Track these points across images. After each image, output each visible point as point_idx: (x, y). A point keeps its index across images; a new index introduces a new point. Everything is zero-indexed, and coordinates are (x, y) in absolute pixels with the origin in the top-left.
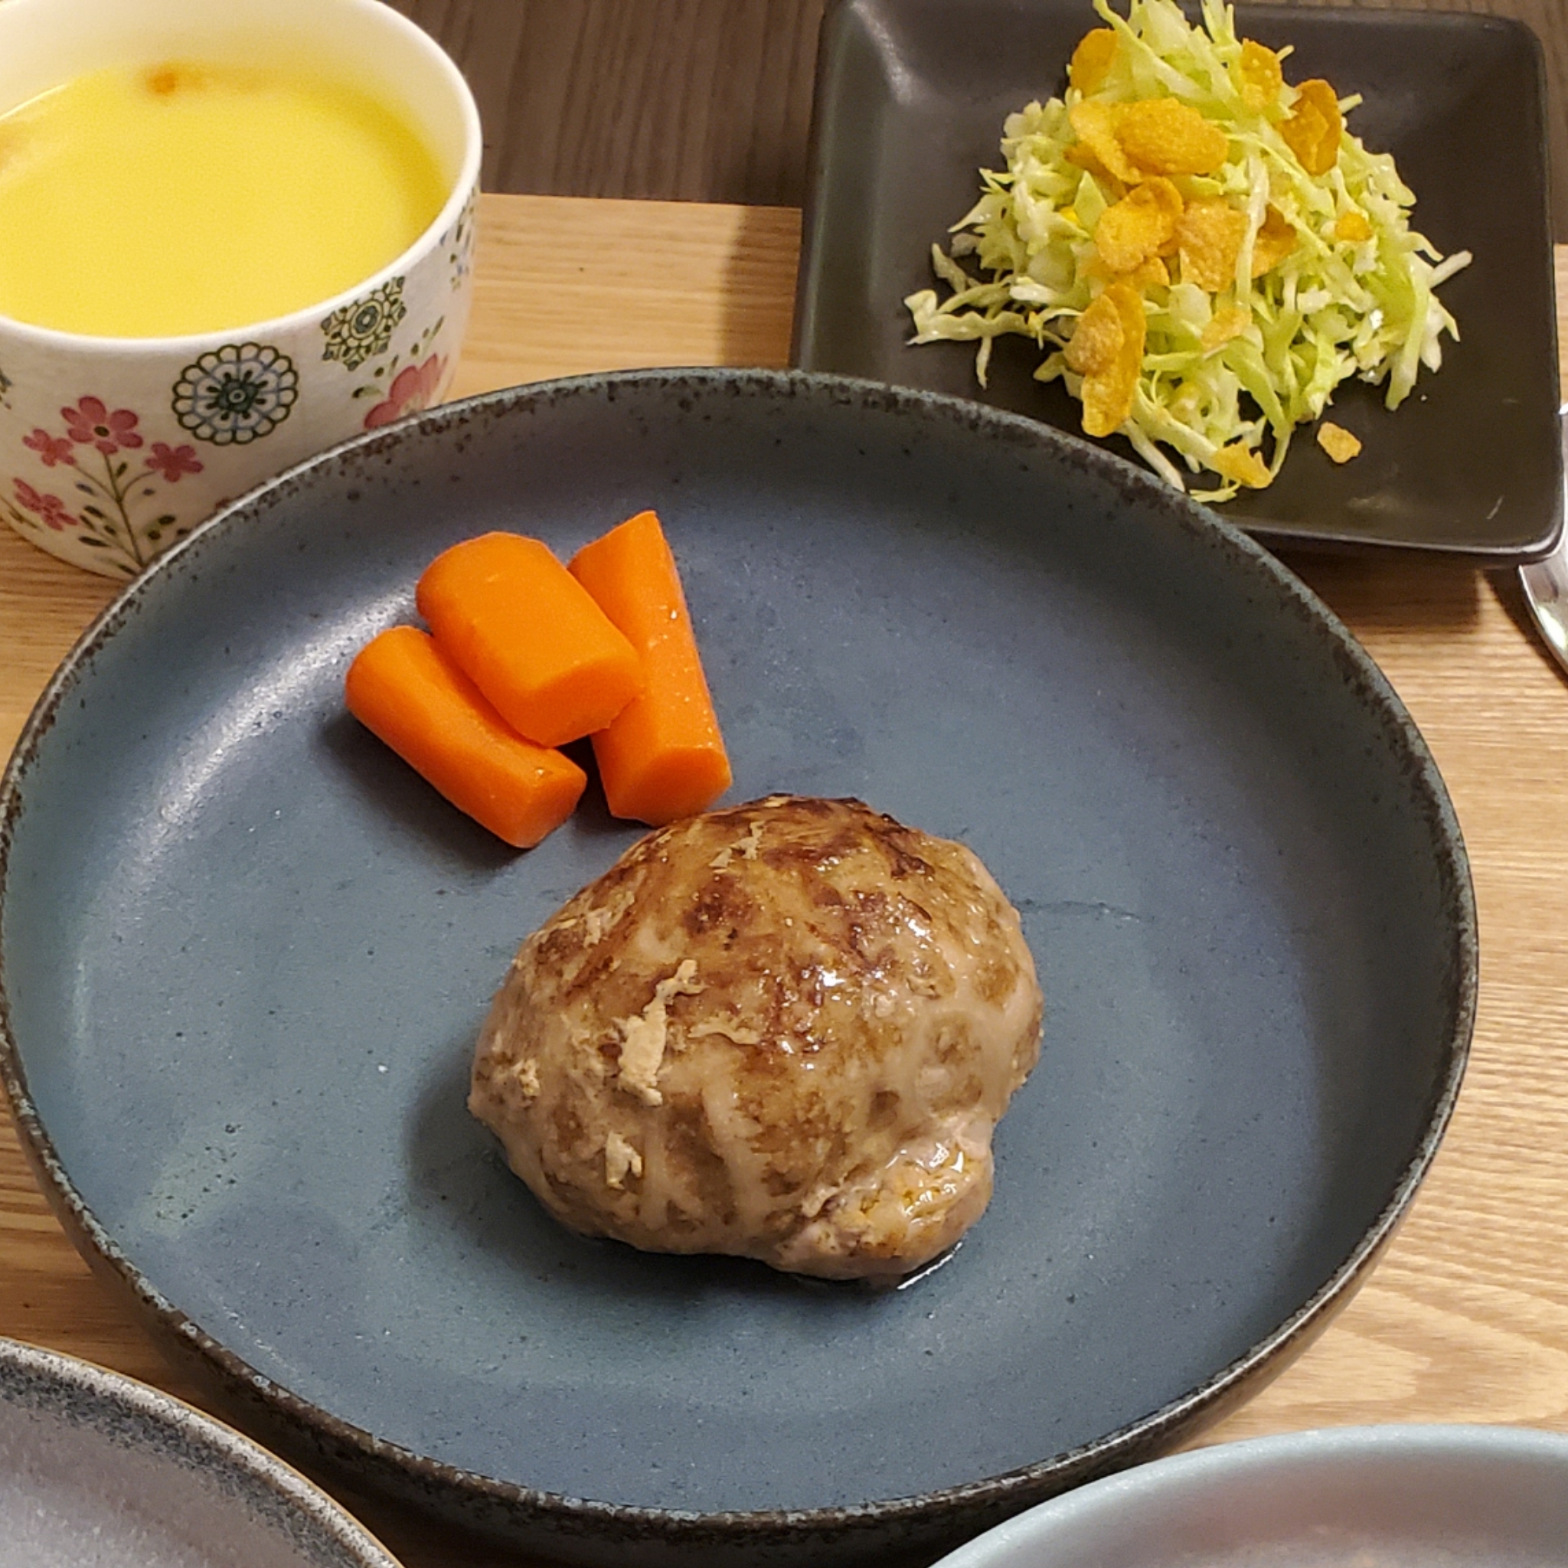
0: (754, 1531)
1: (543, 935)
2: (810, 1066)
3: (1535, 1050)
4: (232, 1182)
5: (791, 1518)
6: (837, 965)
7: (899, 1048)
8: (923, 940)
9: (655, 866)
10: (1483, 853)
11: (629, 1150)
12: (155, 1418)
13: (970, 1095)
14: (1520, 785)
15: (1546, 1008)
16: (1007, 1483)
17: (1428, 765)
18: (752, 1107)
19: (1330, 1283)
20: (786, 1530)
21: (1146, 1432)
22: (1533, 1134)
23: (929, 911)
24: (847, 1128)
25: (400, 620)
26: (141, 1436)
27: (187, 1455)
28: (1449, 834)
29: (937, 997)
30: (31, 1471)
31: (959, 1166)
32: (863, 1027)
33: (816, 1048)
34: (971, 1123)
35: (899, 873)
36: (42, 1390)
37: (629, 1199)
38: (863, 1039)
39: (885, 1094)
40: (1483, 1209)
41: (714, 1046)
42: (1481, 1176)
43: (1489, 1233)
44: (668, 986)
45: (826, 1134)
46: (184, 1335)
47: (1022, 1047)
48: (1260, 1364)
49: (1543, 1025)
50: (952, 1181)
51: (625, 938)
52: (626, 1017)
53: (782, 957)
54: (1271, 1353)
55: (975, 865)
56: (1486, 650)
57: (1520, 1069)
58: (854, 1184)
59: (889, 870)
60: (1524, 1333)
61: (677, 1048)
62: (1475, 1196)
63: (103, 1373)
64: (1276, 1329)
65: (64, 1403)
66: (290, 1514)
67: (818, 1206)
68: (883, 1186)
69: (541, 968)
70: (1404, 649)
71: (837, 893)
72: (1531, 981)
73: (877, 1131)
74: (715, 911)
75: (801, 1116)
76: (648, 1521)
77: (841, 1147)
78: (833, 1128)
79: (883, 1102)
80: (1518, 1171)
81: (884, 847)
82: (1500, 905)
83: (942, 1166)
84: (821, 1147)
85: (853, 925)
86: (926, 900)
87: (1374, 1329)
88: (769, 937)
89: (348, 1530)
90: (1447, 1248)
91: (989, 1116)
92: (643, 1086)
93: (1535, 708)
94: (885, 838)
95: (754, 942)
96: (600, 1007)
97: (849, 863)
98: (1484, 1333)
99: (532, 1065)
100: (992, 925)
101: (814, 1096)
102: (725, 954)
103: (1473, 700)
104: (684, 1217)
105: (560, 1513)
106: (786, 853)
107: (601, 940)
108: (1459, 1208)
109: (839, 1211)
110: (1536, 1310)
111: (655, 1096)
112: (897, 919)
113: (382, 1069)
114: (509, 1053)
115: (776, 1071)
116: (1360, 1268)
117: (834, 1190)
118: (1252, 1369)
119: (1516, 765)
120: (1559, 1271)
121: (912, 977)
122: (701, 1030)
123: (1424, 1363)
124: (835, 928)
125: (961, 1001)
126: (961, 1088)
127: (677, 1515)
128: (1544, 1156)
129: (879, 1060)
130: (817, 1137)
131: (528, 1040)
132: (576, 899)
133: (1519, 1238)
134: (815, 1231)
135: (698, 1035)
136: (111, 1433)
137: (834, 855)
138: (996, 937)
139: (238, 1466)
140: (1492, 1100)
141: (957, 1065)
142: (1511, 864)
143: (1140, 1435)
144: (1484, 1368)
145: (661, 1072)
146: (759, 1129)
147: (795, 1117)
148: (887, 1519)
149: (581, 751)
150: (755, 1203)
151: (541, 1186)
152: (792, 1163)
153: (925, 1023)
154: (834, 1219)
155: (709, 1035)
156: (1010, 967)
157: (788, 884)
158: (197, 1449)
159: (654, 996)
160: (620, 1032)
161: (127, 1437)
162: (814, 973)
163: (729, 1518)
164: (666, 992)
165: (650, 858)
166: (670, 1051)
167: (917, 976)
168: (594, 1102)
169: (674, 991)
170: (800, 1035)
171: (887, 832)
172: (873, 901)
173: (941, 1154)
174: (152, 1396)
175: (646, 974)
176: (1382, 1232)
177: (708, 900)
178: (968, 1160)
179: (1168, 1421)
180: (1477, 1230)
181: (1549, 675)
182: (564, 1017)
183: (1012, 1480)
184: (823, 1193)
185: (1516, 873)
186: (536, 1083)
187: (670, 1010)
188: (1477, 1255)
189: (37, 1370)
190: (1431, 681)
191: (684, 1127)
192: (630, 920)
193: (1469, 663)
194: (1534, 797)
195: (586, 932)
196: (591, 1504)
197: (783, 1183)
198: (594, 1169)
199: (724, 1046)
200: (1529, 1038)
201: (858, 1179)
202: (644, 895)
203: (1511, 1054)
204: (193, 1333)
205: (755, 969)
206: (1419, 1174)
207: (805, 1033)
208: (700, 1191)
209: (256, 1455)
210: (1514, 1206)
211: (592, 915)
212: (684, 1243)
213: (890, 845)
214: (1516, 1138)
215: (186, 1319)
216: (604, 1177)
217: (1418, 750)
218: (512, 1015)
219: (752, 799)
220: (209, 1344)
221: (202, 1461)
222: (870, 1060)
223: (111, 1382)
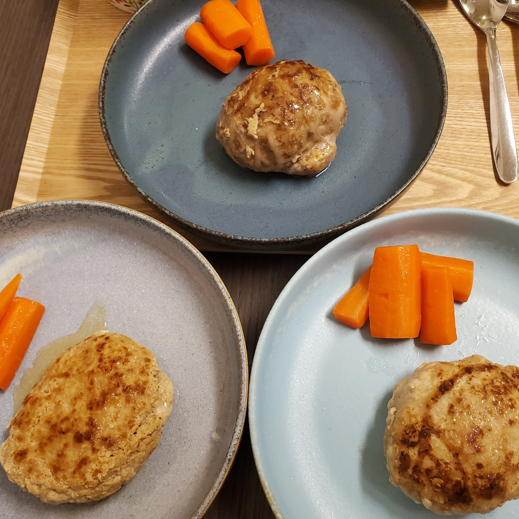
0: (281, 242)
1: (229, 97)
2: (292, 128)
3: (460, 111)
4: (163, 158)
5: (290, 239)
6: (297, 103)
7: (313, 122)
8: (318, 95)
9: (254, 80)
10: (448, 64)
11: (251, 150)
12: (144, 221)
13: (330, 131)
14: (457, 46)
15: (463, 100)
16: (339, 228)
17: (436, 45)
18: (279, 139)
19: (414, 175)
20: (289, 242)
21: (371, 214)
22: (460, 131)
23: (319, 88)
24: (302, 142)
25: (197, 21)
26: (141, 224)
27: (152, 229)
28: (441, 62)
29: (322, 109)
30: (119, 231)
31: (328, 148)
32: (304, 117)
33: (293, 124)
34: (331, 138)
35: (312, 79)
36: (118, 214)
37: (252, 161)
38: (304, 121)
39: (310, 133)
40: (448, 150)
41: (269, 124)
42: (447, 142)
43: (450, 155)
44: (258, 110)
45: (297, 144)
46: (149, 201)
47: (342, 119)
48: (398, 196)
49: (461, 105)
50: (327, 152)
51: (248, 98)
52: (249, 118)
53: (284, 101)
54: (400, 193)
55: (330, 75)
56: (449, 13)
57: (456, 115)
58: (304, 154)
59: (309, 78)
60: (458, 179)
61: (261, 125)
62: (446, 146)
63: (131, 211)
64: (401, 187)
65: (123, 217)
66: (176, 242)
67: (296, 160)
68: (311, 154)
69: (229, 106)
70: (430, 14)
71: (297, 85)
72: (459, 94)
73: (309, 141)
74: (268, 91)
75: (290, 140)
76: (257, 241)
77: (301, 146)
78: (298, 142)
79: (310, 135)
80: (456, 140)
81: (308, 73)
82: (452, 76)
83: (324, 149)
84: (296, 147)
85: (301, 93)
86: (318, 85)
87: (424, 180)
88: (281, 97)
89: (189, 246)
90: (440, 159)
91: (335, 136)
92: (253, 135)
93: (460, 27)
94: (308, 70)
95: (278, 98)
96: (243, 115)
97: (300, 77)
98: (449, 179)
99: (228, 129)
100: (334, 90)
101: (293, 135)
102: (271, 101)
103: (446, 26)
104: (265, 165)
105: (237, 240)
106: (284, 76)
107: (242, 99)
108: (442, 150)
109: (301, 161)
110: (460, 173)
111: (256, 137)
112: (311, 90)
113: (197, 129)
114: (223, 126)
115: (284, 130)
116: (420, 171)
117: (299, 156)
118: (396, 197)
119: (456, 41)
120: (465, 164)
121: (315, 105)
122: (266, 120)
123: (435, 187)
124: (297, 94)
125: (327, 110)
126: (328, 130)
127: (263, 240)
128: (462, 136)
129: (308, 125)
130: (295, 145)
131: (227, 123)
132: (237, 88)
133: (456, 156)
134: (296, 165)
135: (265, 122)
136: (135, 224)
137: (296, 76)
138: (335, 93)
139: (163, 231)
140: (450, 123)
141: (327, 125)
142: (455, 66)
143: (370, 214)
144: (448, 187)
145: (258, 131)
146: (281, 144)
147: (289, 141)
148: (311, 238)
149: (240, 50)
150: (281, 161)
151: (233, 157)
152: (289, 151)
153: (319, 115)
154: (300, 162)
155: (269, 122)
156: (339, 100)
157: (285, 83)
158: (154, 228)
159: (255, 112)
160: (247, 121)
161: (138, 225)
162: (292, 105)
163: (276, 240)
164: (257, 112)
165: (253, 78)
166: (259, 126)
167: (316, 104)
168: (243, 139)
169: (259, 111)
170: (289, 121)
171: (309, 69)
172: (306, 86)
173: (324, 145)
174: (142, 216)
175: (253, 107)
176: (426, 162)
177: (267, 88)
178: (330, 147)
179: (376, 210)
180: (447, 155)
181: (464, 19)
182: (235, 118)
183: (340, 227)
184: (297, 157)
185: (455, 68)
186: (229, 134)
187: (259, 116)
188: (447, 161)
189: (116, 210)
190: (436, 22)
191: (263, 144)
192: (249, 93)
193: (445, 17)
194: (460, 49)
195: (239, 97)
196: (244, 238)
197: (287, 156)
198: (243, 154)
199: (272, 124)
200: (458, 108)
201: (305, 153)
202: (252, 87)
203: (454, 112)
204: (151, 201)
205: (278, 105)
206: (434, 147)
207: (290, 120)
208: (268, 158)
209: (167, 229)
210: (455, 149)
211: (240, 92)
212: (266, 170)
213: (310, 72)
214: (456, 132)
215: (149, 197)
216: (246, 156)
217: (433, 42)
218: (224, 117)
219: (277, 62)
220: (154, 203)
221: (155, 230)
222: (306, 125)
223: (133, 212)
